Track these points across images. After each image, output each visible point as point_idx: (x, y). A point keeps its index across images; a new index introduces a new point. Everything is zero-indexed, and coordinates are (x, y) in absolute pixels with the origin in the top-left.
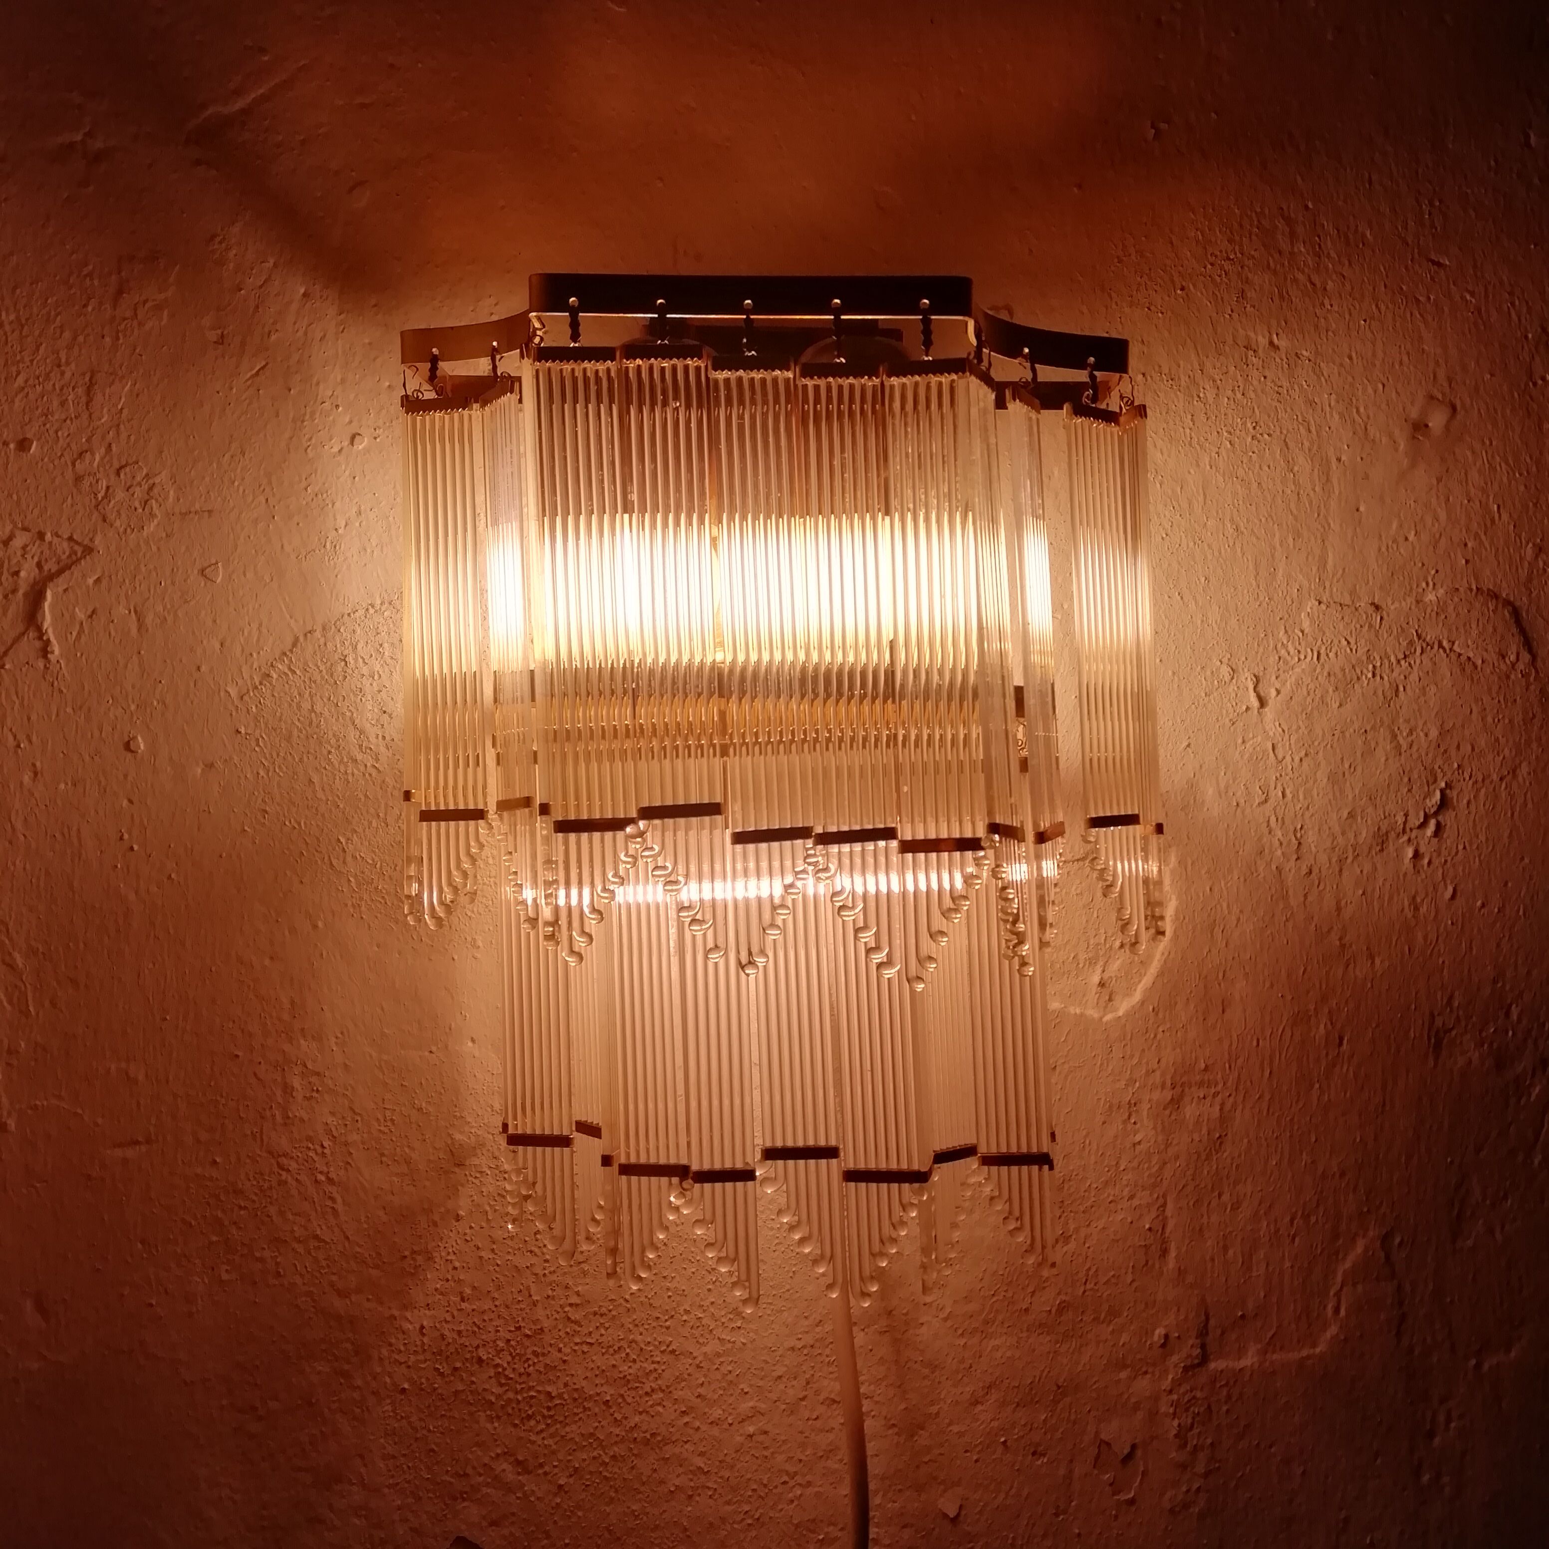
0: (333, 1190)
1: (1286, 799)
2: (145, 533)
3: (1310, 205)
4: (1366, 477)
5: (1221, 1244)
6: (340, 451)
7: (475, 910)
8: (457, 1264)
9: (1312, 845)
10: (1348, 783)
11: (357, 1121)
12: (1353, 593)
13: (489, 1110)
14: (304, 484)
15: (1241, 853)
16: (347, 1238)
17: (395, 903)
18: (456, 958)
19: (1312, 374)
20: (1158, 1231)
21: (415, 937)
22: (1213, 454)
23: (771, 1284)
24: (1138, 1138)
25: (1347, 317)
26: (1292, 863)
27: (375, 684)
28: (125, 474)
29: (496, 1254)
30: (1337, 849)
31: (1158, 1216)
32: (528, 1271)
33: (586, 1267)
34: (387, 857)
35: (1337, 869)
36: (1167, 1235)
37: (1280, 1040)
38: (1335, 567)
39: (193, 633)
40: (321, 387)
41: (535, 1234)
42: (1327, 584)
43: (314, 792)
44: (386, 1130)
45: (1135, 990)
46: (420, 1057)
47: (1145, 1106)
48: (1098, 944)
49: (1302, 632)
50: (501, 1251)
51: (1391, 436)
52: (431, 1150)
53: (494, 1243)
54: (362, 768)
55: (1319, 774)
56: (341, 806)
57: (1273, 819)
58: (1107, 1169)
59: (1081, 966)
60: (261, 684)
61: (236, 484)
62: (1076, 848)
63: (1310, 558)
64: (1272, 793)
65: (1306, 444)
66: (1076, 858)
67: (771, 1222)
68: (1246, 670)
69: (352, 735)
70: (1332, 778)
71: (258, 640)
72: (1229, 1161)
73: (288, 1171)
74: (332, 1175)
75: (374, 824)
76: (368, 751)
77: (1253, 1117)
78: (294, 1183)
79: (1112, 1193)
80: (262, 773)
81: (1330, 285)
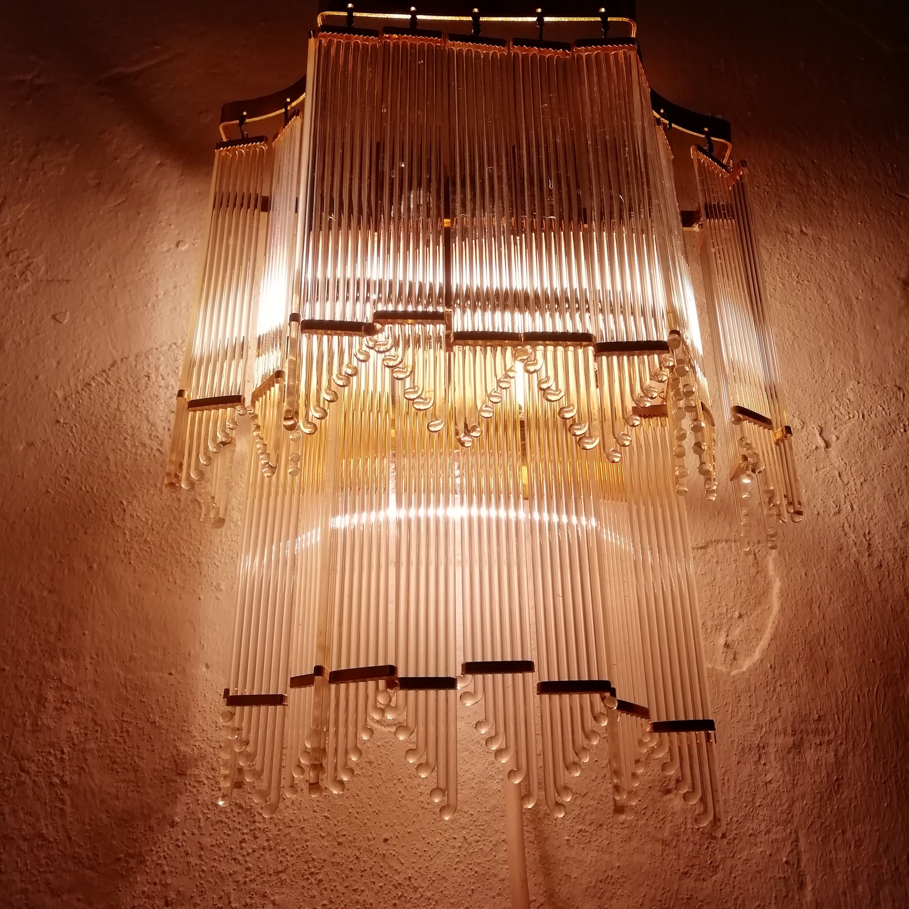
0: (65, 793)
1: (854, 512)
2: (18, 291)
3: (816, 161)
4: (878, 309)
5: (850, 879)
6: (168, 251)
7: (223, 560)
8: (166, 869)
9: (879, 546)
10: (899, 503)
11: (97, 731)
12: (880, 378)
13: (213, 726)
14: (139, 267)
15: (825, 549)
16: (69, 838)
17: (159, 552)
18: (202, 597)
19: (831, 250)
20: (794, 864)
21: (171, 580)
22: (772, 290)
23: (452, 901)
24: (768, 778)
25: (849, 220)
26: (866, 558)
27: (168, 393)
28: (13, 256)
29: (203, 860)
30: (898, 550)
31: (792, 851)
32: (231, 879)
33: (284, 876)
34: (158, 517)
35: (901, 565)
36: (802, 868)
37: (876, 698)
38: (865, 361)
39: (39, 354)
40: (162, 213)
41: (241, 842)
42: (862, 372)
43: (108, 466)
44: (121, 740)
45: (754, 651)
46: (160, 678)
47: (772, 750)
48: (721, 614)
49: (849, 400)
50: (207, 858)
51: (889, 287)
52: (158, 760)
53: (202, 849)
54: (149, 450)
55: (877, 494)
56: (128, 477)
57: (846, 525)
58: (744, 805)
59: (709, 631)
60: (82, 390)
61: (90, 265)
62: (699, 539)
63: (847, 355)
64: (843, 507)
65: (834, 288)
66: (700, 545)
67: (453, 841)
68: (812, 422)
69: (145, 427)
70: (886, 497)
71: (86, 362)
72: (847, 801)
73: (28, 773)
74: (67, 779)
75: (152, 491)
76: (156, 439)
77: (863, 764)
78: (31, 785)
79: (751, 826)
80: (70, 451)
81: (835, 203)
